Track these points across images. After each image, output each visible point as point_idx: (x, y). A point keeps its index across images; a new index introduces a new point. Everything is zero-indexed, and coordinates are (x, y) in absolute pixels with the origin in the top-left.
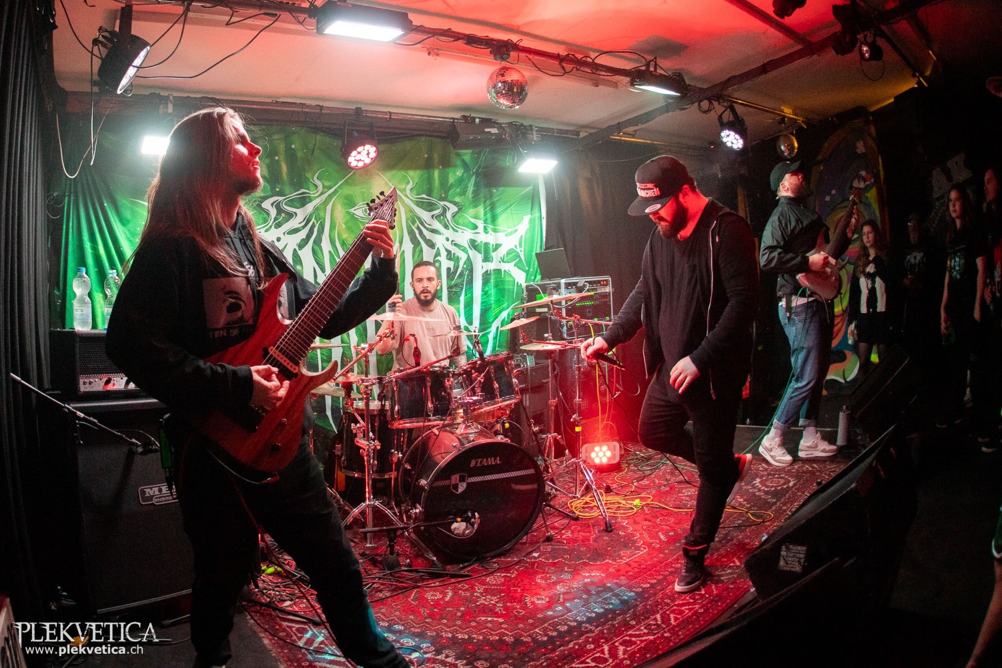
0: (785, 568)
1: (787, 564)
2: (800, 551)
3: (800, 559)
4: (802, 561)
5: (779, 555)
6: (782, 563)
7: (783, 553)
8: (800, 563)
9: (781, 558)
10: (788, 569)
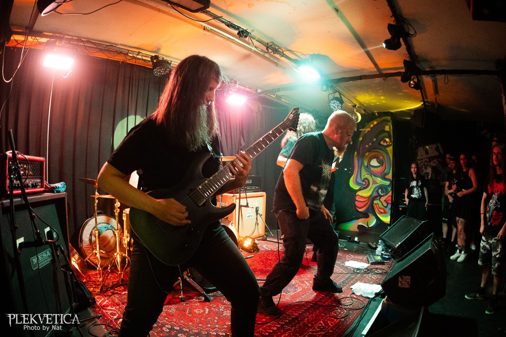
0: (401, 287)
1: (402, 284)
2: (408, 278)
3: (408, 282)
4: (410, 282)
5: (398, 281)
6: (400, 284)
7: (400, 280)
8: (408, 284)
9: (399, 282)
10: (403, 287)
